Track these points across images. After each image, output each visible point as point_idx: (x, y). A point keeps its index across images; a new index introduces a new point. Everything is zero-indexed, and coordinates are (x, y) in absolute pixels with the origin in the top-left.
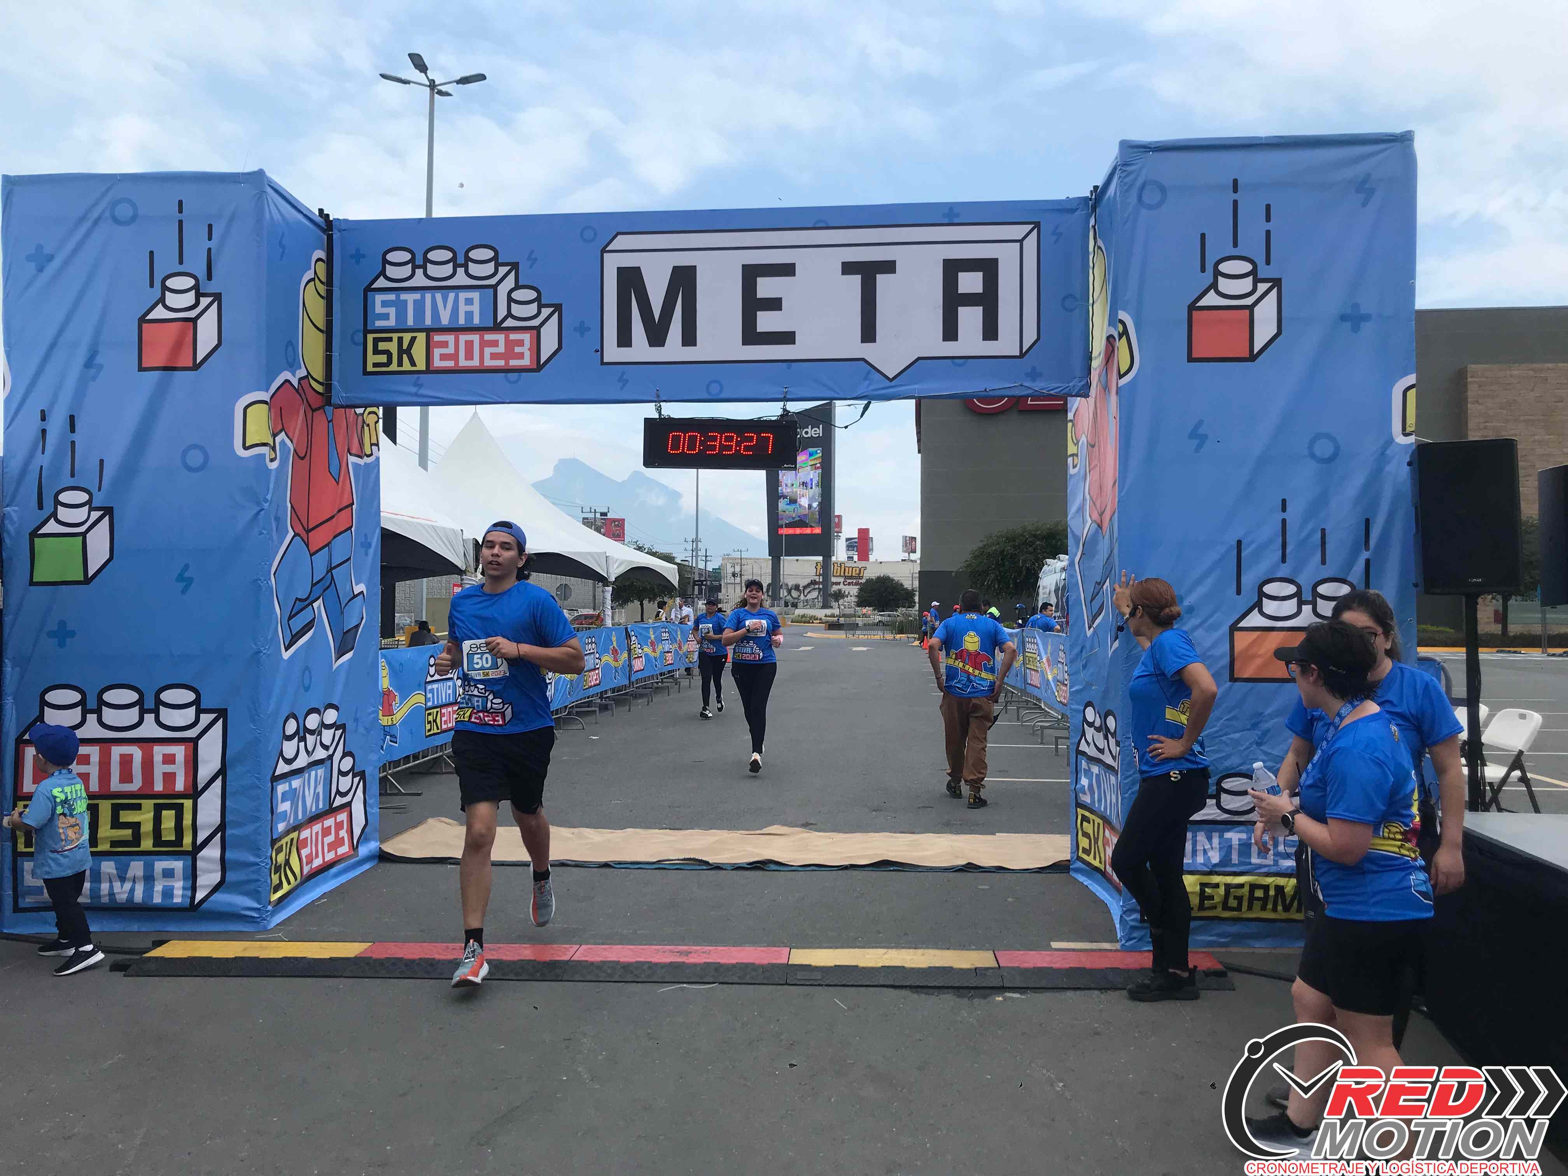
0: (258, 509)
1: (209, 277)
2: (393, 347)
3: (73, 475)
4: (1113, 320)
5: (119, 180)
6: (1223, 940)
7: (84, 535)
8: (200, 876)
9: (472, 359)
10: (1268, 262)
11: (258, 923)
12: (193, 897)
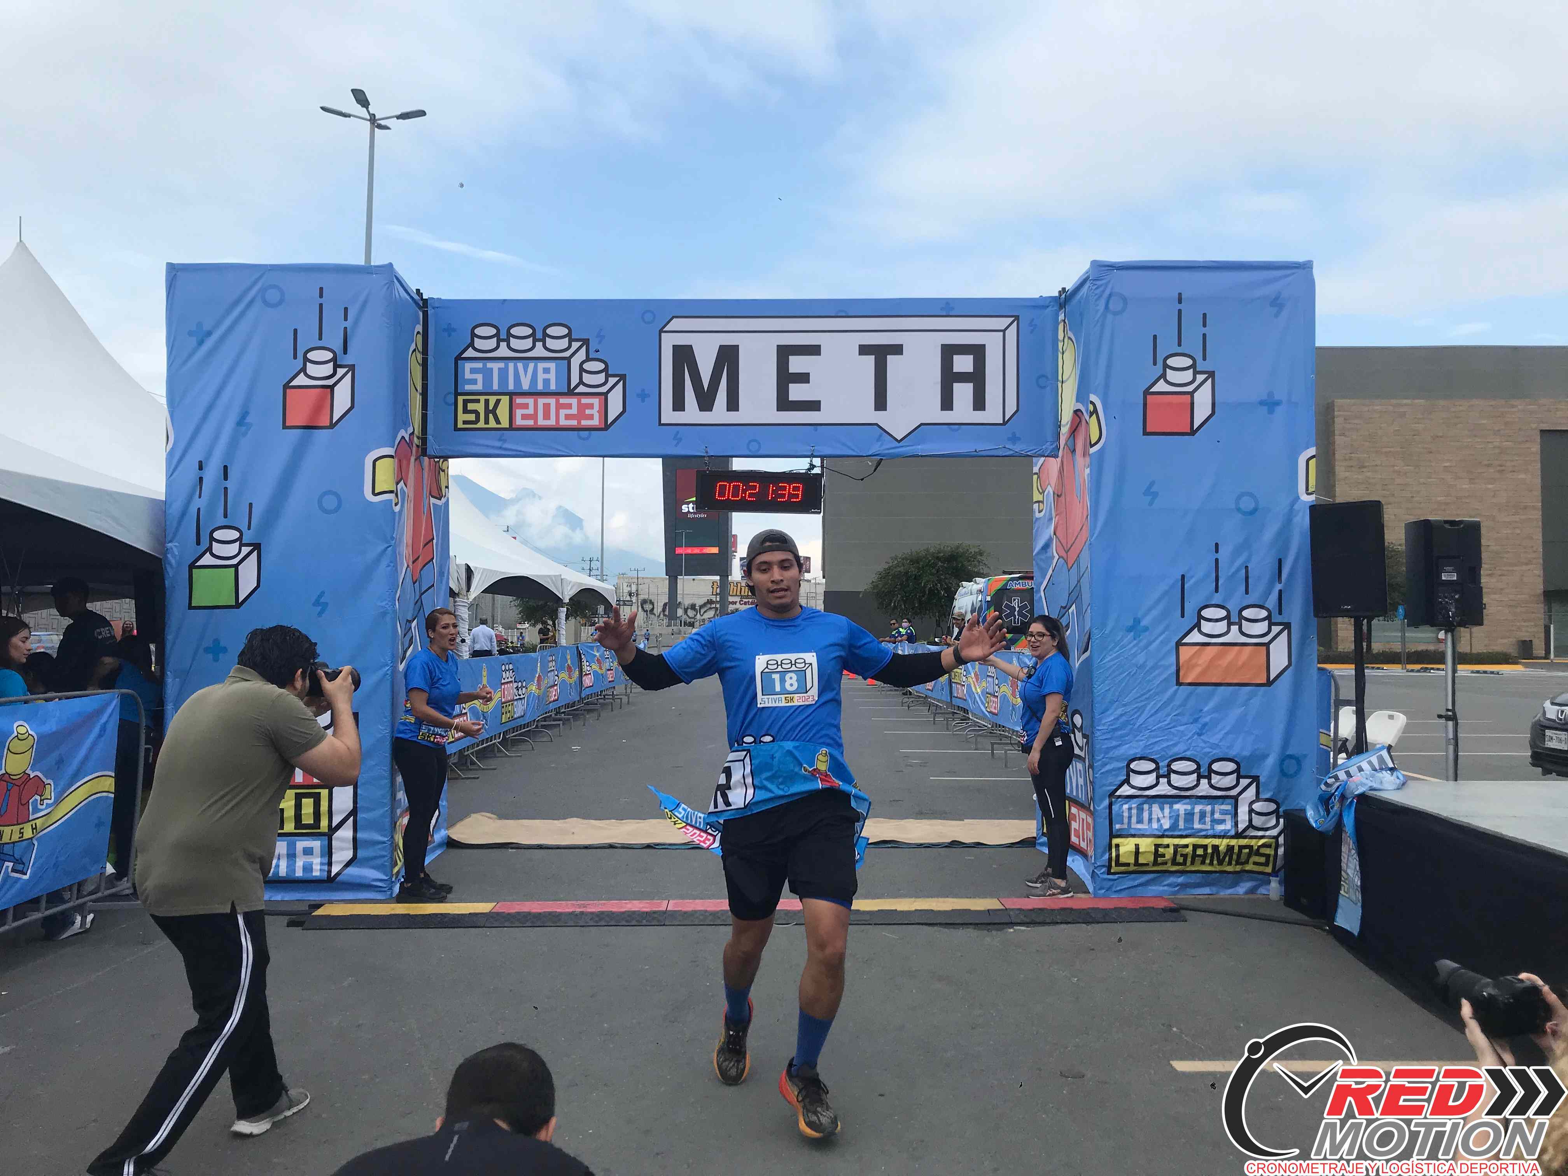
0: (387, 545)
1: (345, 351)
2: (480, 407)
3: (226, 516)
4: (1081, 398)
5: (270, 270)
7: (236, 566)
8: (335, 853)
9: (549, 419)
10: (1204, 359)
11: (385, 891)
12: (330, 872)
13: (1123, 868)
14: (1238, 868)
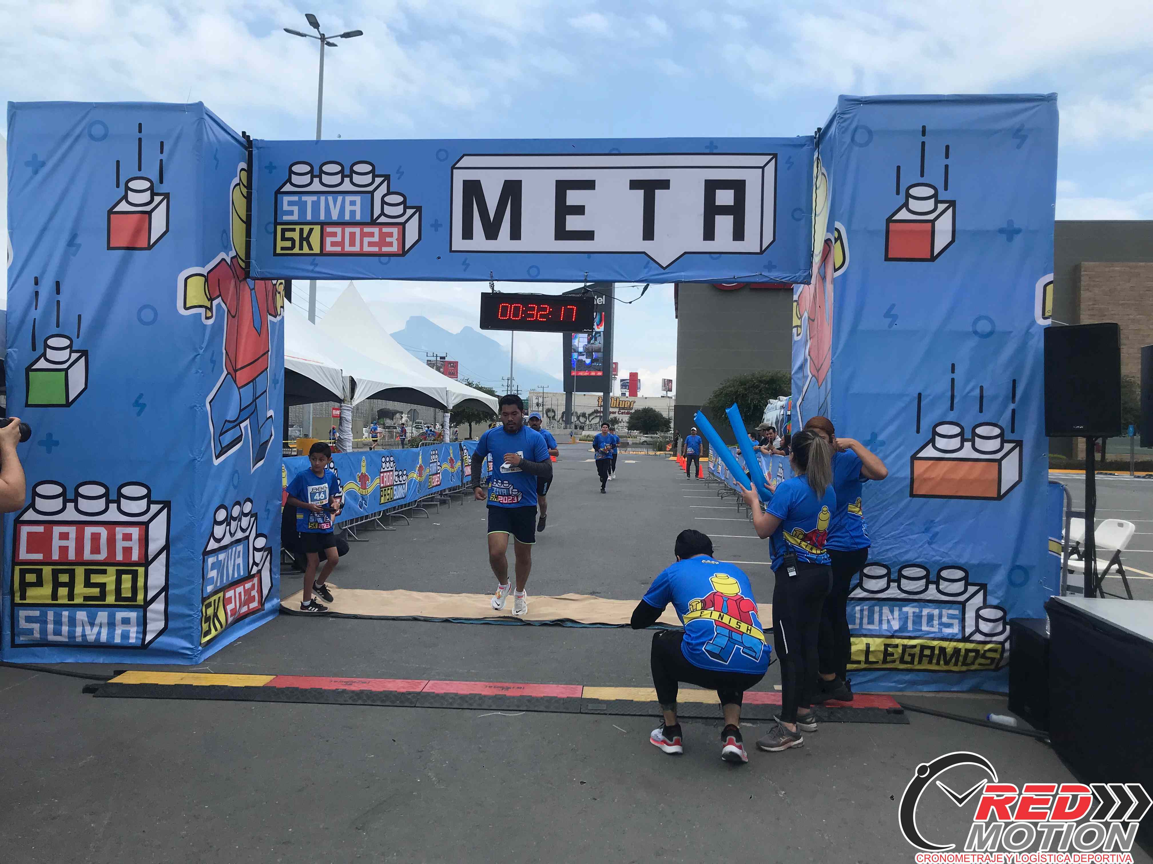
0: (195, 354)
1: (161, 182)
2: (296, 235)
3: (58, 326)
4: (830, 228)
5: (95, 107)
6: (899, 686)
7: (66, 370)
8: (149, 623)
9: (354, 245)
10: (946, 188)
11: (192, 658)
12: (144, 639)
14: (964, 668)
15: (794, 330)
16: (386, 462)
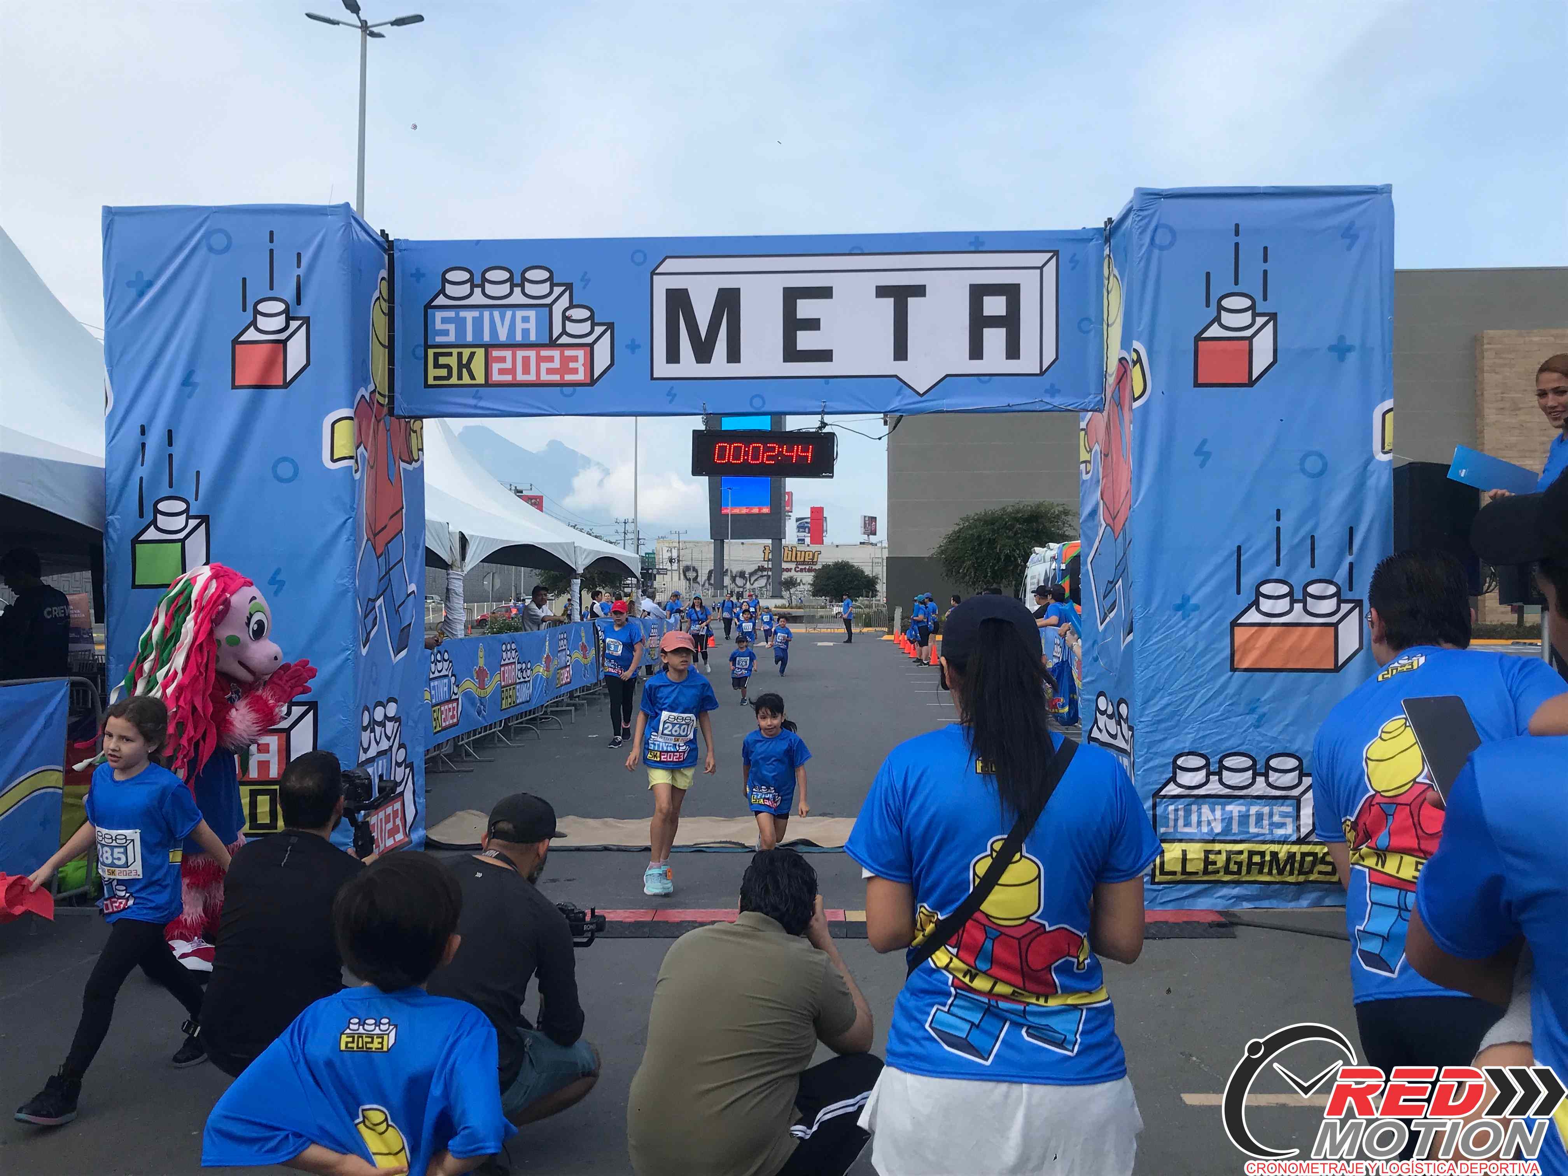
0: (346, 517)
1: (299, 302)
2: (453, 361)
3: (171, 486)
4: (1127, 345)
5: (215, 212)
6: (1226, 902)
7: (183, 541)
9: (529, 374)
10: (1265, 299)
13: (1169, 877)
14: (1301, 878)
15: (1083, 466)
16: (507, 651)
